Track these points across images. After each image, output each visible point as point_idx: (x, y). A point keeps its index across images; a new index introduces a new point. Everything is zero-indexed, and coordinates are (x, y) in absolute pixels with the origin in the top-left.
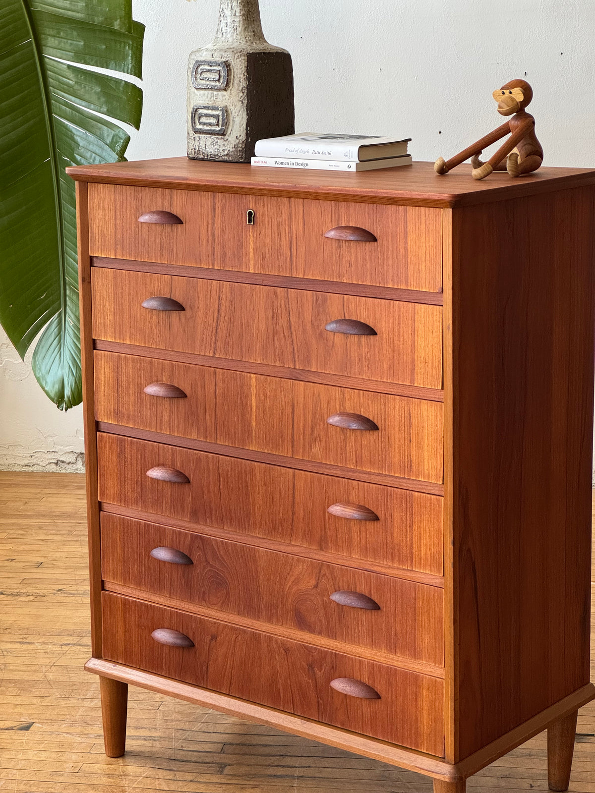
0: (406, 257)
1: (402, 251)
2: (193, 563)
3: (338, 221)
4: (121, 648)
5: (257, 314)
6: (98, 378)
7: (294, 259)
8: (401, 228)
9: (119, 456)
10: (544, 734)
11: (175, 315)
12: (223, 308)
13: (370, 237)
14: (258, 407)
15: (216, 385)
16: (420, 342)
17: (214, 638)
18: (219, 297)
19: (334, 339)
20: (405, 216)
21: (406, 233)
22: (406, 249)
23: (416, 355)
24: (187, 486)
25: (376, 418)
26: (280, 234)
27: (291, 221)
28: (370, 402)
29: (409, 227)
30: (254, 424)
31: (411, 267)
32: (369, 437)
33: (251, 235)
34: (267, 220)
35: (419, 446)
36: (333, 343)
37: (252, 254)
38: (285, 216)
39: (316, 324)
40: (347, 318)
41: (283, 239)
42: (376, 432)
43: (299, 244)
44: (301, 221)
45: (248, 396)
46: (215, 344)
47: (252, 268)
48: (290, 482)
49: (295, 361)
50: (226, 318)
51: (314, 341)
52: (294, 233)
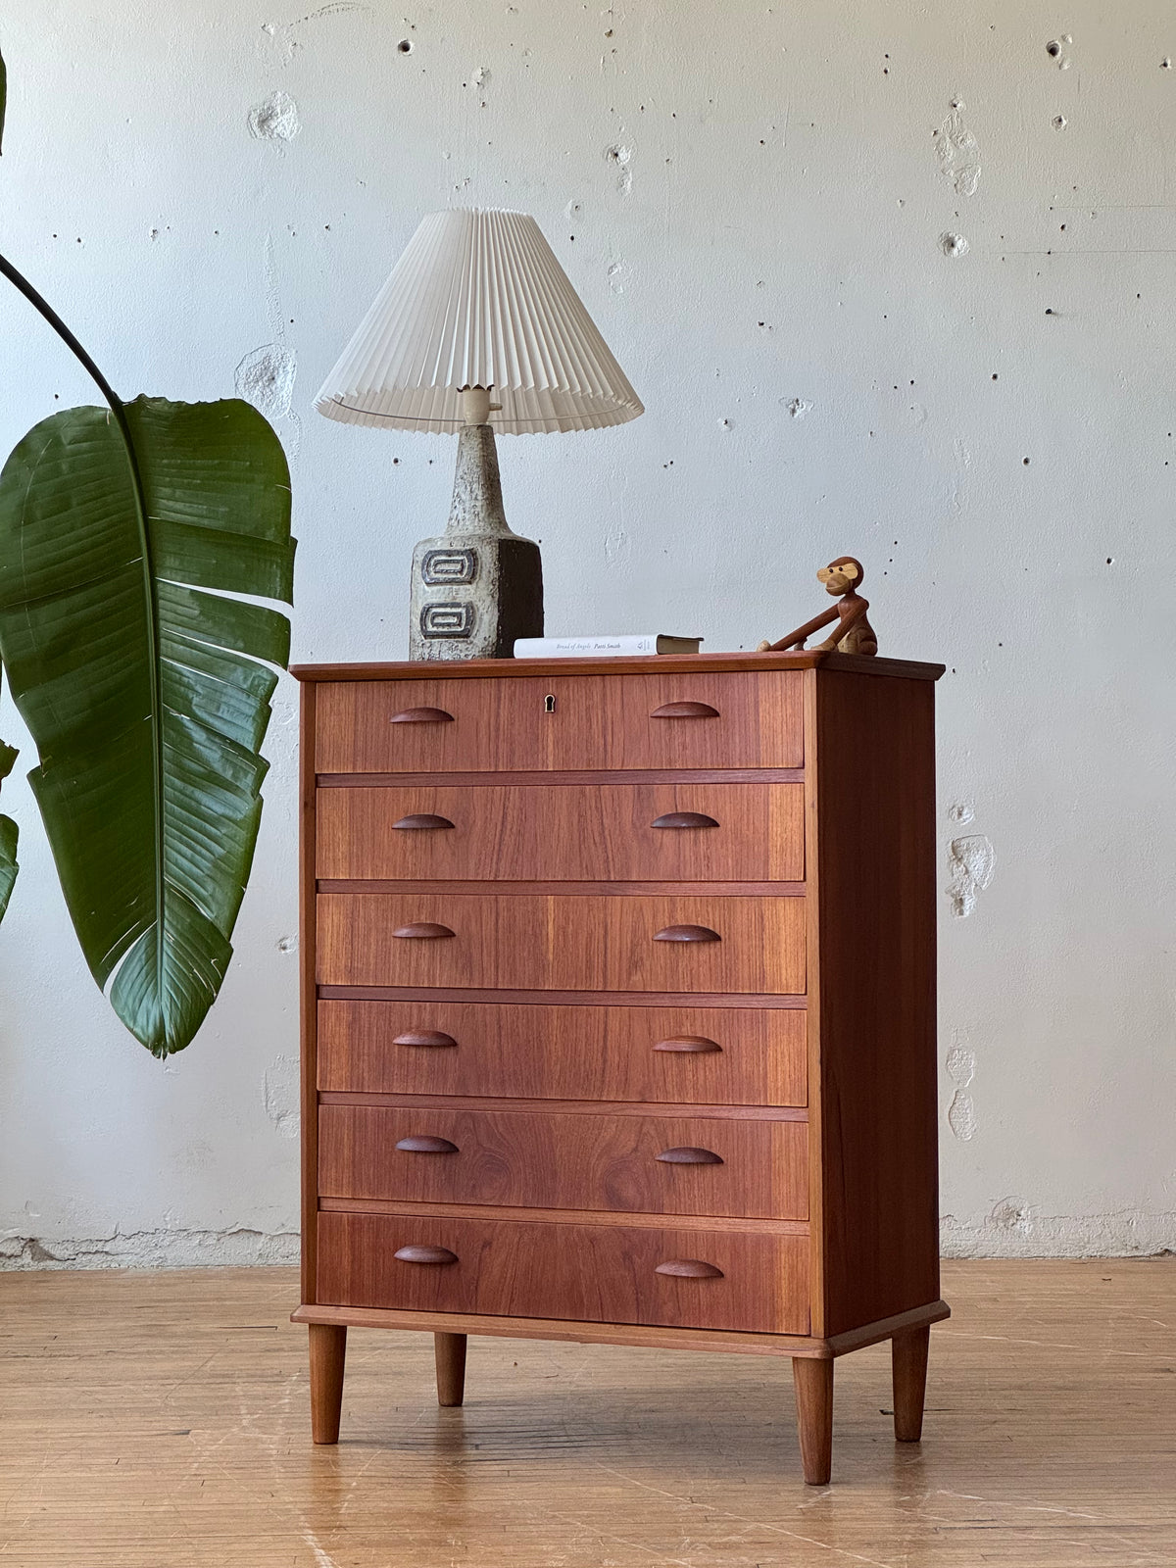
0: (757, 730)
1: (752, 724)
2: (458, 1150)
3: (668, 697)
4: (346, 1285)
5: (557, 822)
6: (322, 929)
7: (609, 748)
8: (751, 698)
9: (350, 1026)
10: (889, 1341)
11: (440, 837)
12: (509, 819)
13: (711, 713)
14: (557, 936)
15: (497, 914)
16: (776, 829)
17: (487, 1244)
18: (504, 805)
19: (662, 838)
20: (756, 684)
21: (757, 704)
22: (757, 722)
23: (770, 844)
24: (452, 1050)
25: (717, 927)
26: (589, 720)
27: (604, 704)
28: (710, 909)
29: (760, 697)
30: (551, 957)
31: (763, 742)
32: (707, 952)
33: (550, 724)
34: (572, 705)
35: (775, 952)
36: (661, 843)
37: (551, 748)
38: (597, 698)
39: (638, 825)
40: (680, 811)
41: (594, 726)
42: (718, 944)
43: (616, 730)
44: (619, 701)
45: (543, 924)
46: (497, 864)
47: (550, 764)
48: (601, 1022)
49: (609, 871)
50: (514, 830)
51: (635, 844)
52: (610, 716)
